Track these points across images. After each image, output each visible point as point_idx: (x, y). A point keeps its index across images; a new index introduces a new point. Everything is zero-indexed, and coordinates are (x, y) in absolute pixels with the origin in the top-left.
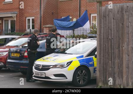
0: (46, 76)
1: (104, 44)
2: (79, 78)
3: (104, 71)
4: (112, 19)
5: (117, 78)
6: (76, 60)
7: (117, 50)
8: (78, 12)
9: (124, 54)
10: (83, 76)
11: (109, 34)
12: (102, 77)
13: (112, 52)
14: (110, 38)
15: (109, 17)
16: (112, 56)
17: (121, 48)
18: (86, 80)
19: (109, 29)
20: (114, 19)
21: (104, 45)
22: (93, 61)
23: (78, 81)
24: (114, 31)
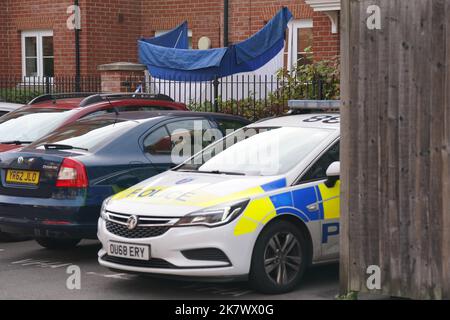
0: (154, 255)
1: (367, 137)
2: (271, 263)
3: (367, 235)
4: (401, 47)
5: (418, 262)
6: (262, 196)
7: (418, 161)
8: (218, 13)
9: (444, 175)
10: (285, 256)
11: (386, 103)
12: (362, 257)
13: (397, 168)
14: (391, 115)
15: (386, 39)
16: (397, 182)
17: (433, 152)
18: (297, 268)
19: (387, 82)
20: (407, 48)
21: (367, 142)
22: (320, 198)
23: (270, 274)
24: (407, 90)
